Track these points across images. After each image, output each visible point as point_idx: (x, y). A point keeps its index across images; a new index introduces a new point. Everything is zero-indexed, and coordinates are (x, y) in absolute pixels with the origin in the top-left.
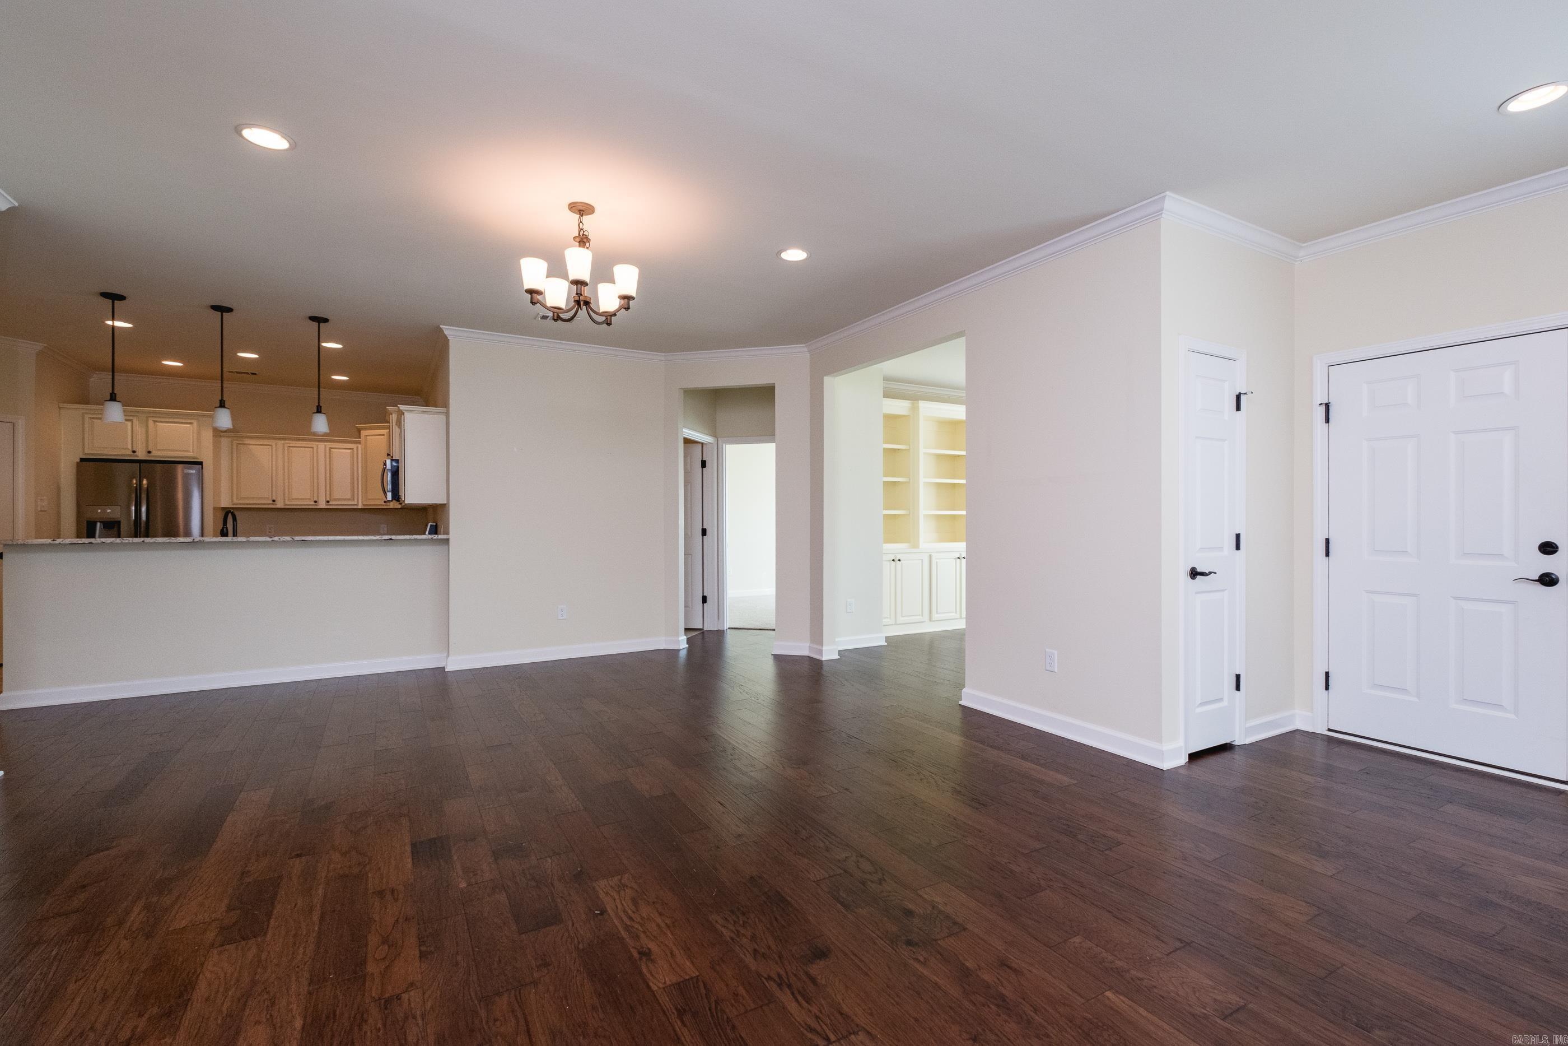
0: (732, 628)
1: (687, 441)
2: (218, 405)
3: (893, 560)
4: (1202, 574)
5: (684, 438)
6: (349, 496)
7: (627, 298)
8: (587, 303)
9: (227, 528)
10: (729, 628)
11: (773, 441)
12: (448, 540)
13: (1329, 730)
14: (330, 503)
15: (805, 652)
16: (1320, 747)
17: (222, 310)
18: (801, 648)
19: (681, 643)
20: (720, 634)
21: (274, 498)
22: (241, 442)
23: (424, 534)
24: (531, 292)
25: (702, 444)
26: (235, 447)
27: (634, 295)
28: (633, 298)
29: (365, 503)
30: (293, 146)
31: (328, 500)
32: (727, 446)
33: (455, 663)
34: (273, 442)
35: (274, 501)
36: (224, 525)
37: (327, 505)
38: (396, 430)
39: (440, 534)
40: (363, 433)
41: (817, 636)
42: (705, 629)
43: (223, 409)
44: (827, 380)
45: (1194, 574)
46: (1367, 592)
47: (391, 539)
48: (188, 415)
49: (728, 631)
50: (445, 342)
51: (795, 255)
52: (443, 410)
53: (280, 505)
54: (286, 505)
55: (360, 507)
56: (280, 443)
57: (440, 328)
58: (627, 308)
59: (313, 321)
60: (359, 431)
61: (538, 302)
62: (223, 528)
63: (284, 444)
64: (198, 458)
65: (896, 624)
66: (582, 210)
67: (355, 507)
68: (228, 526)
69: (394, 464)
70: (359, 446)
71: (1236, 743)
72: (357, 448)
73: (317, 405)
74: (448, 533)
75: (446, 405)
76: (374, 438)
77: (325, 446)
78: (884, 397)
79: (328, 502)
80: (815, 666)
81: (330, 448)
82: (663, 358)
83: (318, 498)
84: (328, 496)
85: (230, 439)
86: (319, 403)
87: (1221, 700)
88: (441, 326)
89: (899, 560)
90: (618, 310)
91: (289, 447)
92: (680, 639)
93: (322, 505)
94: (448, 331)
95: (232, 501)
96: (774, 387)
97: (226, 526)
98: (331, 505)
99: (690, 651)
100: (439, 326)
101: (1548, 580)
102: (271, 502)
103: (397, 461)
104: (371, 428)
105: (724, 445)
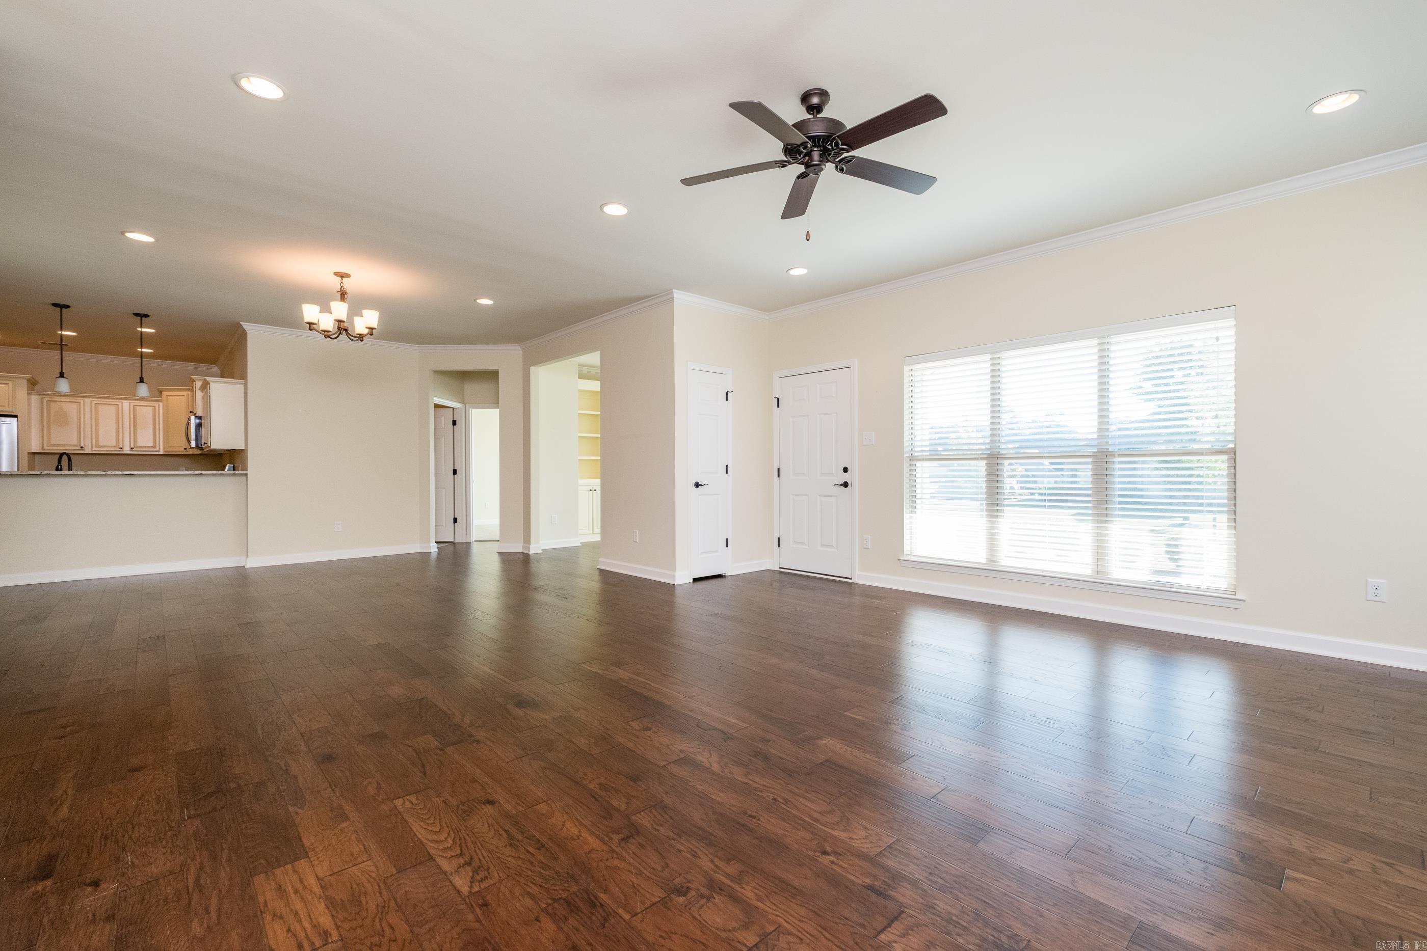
0: (477, 541)
1: (437, 406)
2: (59, 376)
3: (591, 490)
4: (701, 485)
5: (434, 404)
6: (151, 444)
7: (372, 329)
8: (346, 330)
9: (61, 466)
10: (475, 541)
11: (497, 407)
12: (246, 475)
13: (780, 568)
14: (134, 449)
15: (521, 550)
16: (777, 576)
17: (62, 307)
18: (517, 548)
19: (433, 549)
20: (468, 544)
21: (82, 445)
22: (50, 399)
23: (224, 470)
24: (310, 324)
25: (453, 408)
26: (45, 404)
27: (376, 327)
28: (375, 329)
29: (166, 450)
30: (157, 240)
31: (132, 447)
32: (473, 410)
33: (253, 562)
34: (81, 400)
35: (82, 447)
36: (58, 464)
37: (130, 451)
38: (199, 395)
39: (239, 470)
40: (165, 394)
41: (527, 540)
42: (456, 542)
43: (63, 379)
44: (532, 368)
45: (697, 485)
46: (793, 495)
47: (201, 474)
48: (7, 377)
49: (474, 542)
50: (244, 334)
51: (486, 302)
52: (243, 381)
53: (87, 450)
54: (92, 451)
55: (161, 452)
56: (88, 400)
57: (241, 324)
58: (371, 334)
59: (137, 316)
60: (161, 392)
61: (314, 329)
62: (58, 466)
63: (91, 401)
64: (13, 412)
65: (593, 533)
66: (343, 276)
67: (157, 453)
68: (62, 464)
69: (198, 421)
70: (161, 404)
71: (727, 575)
72: (159, 405)
73: (140, 376)
74: (246, 470)
75: (243, 376)
76: (177, 399)
77: (130, 403)
78: (579, 378)
79: (132, 449)
80: (526, 559)
81: (134, 405)
82: (417, 348)
83: (123, 446)
84: (132, 442)
85: (40, 397)
86: (142, 375)
87: (717, 551)
88: (241, 323)
89: (595, 490)
90: (367, 334)
91: (96, 404)
92: (431, 545)
93: (127, 450)
94: (246, 326)
95: (43, 447)
96: (498, 372)
97: (61, 464)
98: (134, 451)
99: (438, 553)
100: (239, 323)
101: (845, 485)
102: (80, 448)
103: (200, 418)
104: (170, 390)
105: (470, 409)
